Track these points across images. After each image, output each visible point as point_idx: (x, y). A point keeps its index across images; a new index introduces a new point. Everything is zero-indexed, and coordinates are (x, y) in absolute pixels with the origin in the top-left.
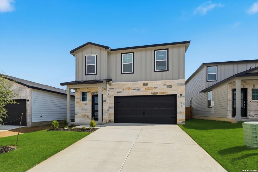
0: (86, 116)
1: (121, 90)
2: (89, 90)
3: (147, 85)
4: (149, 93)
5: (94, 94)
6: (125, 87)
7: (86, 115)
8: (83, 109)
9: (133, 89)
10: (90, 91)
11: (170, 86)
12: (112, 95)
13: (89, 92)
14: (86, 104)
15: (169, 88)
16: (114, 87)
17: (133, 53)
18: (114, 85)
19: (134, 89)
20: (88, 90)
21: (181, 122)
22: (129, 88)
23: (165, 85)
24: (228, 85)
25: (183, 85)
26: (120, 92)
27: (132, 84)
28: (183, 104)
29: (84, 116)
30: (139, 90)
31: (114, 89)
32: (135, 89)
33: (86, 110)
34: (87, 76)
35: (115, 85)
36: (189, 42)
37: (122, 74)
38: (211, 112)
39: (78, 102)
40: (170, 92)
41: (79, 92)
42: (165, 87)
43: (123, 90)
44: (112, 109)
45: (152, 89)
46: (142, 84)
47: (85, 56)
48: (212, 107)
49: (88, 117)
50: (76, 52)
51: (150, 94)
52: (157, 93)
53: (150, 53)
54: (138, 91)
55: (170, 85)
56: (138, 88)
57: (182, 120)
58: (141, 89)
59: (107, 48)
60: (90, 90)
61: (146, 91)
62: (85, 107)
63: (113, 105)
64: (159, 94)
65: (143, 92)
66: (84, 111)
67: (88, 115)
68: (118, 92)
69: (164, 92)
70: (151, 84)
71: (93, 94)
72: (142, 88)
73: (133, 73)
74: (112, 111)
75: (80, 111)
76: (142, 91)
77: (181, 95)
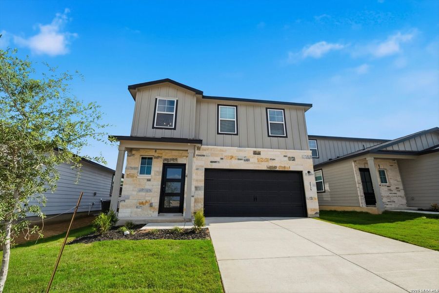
0: (147, 205)
1: (218, 159)
2: (158, 154)
3: (259, 153)
4: (263, 167)
5: (169, 162)
6: (225, 154)
7: (146, 202)
8: (141, 190)
9: (237, 158)
10: (160, 155)
11: (293, 159)
12: (202, 167)
13: (158, 157)
14: (149, 180)
15: (291, 161)
16: (204, 154)
17: (236, 106)
18: (205, 150)
19: (239, 159)
20: (156, 155)
21: (314, 213)
22: (232, 157)
23: (285, 156)
24: (353, 163)
25: (309, 158)
26: (215, 162)
27: (237, 151)
28: (314, 186)
29: (142, 203)
30: (248, 160)
31: (204, 156)
32: (241, 159)
33: (149, 191)
34: (157, 130)
35: (208, 149)
36: (310, 106)
37: (218, 133)
38: (325, 199)
39: (131, 176)
40: (293, 167)
41: (136, 157)
42: (286, 159)
43: (222, 159)
44: (200, 190)
45: (267, 160)
46: (252, 153)
47: (156, 99)
48: (325, 192)
49: (151, 205)
50: (139, 90)
51: (265, 168)
52: (276, 167)
53: (260, 111)
54: (247, 162)
55: (292, 157)
56: (245, 158)
57: (314, 210)
58: (252, 160)
59: (199, 92)
60: (162, 154)
61: (259, 164)
62: (148, 185)
63: (202, 184)
64: (277, 169)
65: (254, 164)
66: (143, 194)
67: (152, 201)
68: (211, 162)
69: (285, 167)
70: (266, 153)
71: (166, 162)
72: (253, 158)
73: (237, 134)
74: (201, 194)
75: (135, 193)
76: (252, 163)
77: (309, 172)
